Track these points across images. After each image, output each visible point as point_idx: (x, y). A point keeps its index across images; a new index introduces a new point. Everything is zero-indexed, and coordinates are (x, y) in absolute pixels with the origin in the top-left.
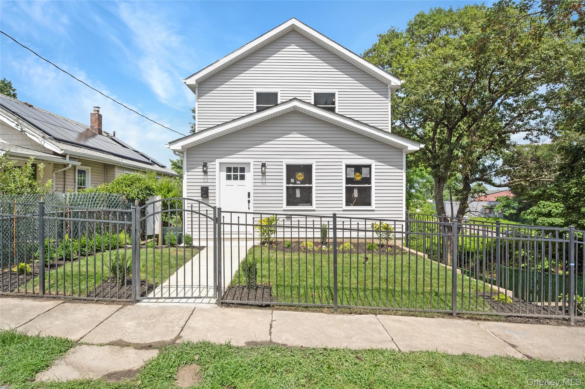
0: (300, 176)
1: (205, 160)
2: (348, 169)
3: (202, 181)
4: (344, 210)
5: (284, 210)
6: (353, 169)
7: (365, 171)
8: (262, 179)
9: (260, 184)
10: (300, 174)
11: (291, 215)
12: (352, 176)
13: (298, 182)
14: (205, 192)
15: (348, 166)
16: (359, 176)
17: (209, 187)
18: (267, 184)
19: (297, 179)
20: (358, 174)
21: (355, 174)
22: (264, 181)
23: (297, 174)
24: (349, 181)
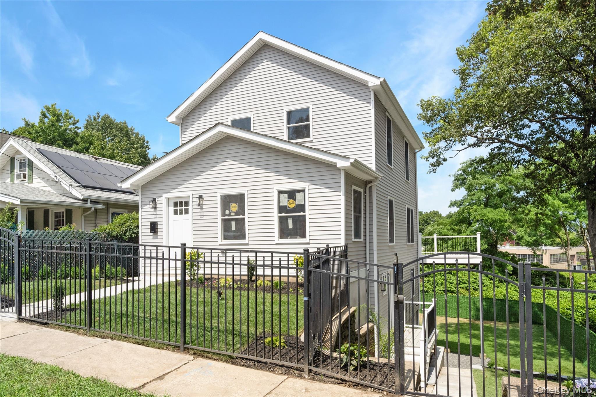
0: (234, 207)
1: (154, 196)
2: (281, 195)
3: (152, 216)
4: (277, 244)
5: (220, 245)
6: (286, 195)
7: (299, 196)
8: (200, 212)
9: (199, 218)
10: (234, 205)
11: (226, 250)
12: (286, 204)
13: (233, 214)
14: (154, 228)
15: (280, 193)
16: (293, 203)
17: (158, 222)
18: (205, 217)
19: (232, 211)
20: (291, 201)
21: (288, 201)
22: (202, 214)
23: (231, 204)
24: (282, 209)
